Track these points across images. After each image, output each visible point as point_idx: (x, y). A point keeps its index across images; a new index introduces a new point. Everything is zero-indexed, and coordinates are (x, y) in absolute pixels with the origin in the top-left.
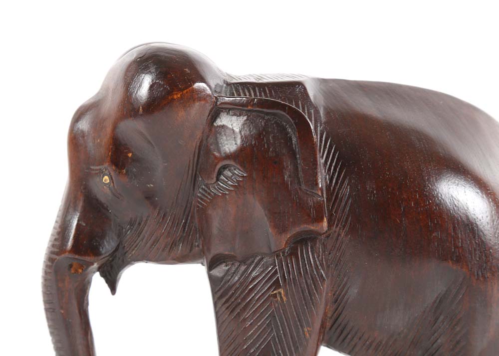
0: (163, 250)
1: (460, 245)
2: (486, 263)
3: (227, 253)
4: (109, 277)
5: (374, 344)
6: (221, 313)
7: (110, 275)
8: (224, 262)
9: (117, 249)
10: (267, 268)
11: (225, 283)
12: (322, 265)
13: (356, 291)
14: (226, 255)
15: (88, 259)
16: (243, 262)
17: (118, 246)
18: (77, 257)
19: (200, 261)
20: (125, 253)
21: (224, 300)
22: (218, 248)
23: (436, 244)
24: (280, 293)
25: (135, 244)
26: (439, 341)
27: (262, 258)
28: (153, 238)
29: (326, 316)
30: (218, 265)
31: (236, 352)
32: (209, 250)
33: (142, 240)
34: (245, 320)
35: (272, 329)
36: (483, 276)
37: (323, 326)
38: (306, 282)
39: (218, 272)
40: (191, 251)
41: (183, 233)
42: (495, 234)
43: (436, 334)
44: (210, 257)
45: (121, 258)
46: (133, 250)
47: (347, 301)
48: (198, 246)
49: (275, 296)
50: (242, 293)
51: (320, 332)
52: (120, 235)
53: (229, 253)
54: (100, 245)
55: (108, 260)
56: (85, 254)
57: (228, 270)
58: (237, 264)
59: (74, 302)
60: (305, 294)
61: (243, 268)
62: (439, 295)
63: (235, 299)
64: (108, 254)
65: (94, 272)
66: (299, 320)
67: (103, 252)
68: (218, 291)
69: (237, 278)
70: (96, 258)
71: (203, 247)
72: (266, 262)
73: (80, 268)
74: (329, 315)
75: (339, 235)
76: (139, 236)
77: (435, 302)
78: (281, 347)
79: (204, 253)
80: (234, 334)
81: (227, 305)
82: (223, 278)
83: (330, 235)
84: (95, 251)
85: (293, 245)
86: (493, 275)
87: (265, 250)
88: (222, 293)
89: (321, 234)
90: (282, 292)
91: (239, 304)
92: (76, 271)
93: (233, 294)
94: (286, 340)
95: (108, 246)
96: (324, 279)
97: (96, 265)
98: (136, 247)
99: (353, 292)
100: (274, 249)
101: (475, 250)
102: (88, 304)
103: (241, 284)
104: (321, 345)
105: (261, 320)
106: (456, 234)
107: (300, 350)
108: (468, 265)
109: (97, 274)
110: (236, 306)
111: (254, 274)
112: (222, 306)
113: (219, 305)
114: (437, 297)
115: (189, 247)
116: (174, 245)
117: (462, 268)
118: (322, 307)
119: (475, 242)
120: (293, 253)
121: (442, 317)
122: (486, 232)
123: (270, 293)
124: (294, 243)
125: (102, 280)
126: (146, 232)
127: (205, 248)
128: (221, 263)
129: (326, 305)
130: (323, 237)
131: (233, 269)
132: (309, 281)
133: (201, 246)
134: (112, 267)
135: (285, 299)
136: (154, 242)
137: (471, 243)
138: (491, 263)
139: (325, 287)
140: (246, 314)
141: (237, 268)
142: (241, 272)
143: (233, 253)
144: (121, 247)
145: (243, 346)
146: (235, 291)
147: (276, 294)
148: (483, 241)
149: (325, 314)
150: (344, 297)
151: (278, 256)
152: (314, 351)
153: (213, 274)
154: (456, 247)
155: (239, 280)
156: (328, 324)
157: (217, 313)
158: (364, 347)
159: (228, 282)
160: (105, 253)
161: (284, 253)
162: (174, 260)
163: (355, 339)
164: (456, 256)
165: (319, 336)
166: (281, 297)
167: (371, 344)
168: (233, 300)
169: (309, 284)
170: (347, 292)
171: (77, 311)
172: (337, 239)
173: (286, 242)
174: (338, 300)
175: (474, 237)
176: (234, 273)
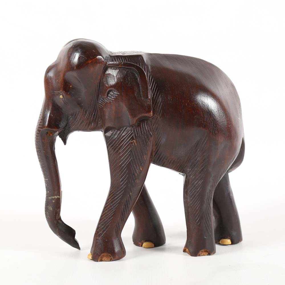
0: (86, 125)
1: (205, 120)
2: (216, 128)
3: (112, 126)
4: (63, 137)
5: (172, 162)
6: (110, 150)
7: (63, 136)
8: (111, 130)
9: (66, 126)
10: (129, 132)
11: (112, 138)
12: (150, 130)
13: (165, 140)
14: (111, 127)
15: (54, 130)
16: (118, 130)
17: (67, 124)
18: (50, 129)
19: (101, 130)
20: (70, 127)
21: (111, 145)
22: (108, 124)
23: (196, 120)
24: (134, 142)
25: (74, 123)
26: (198, 159)
27: (126, 128)
28: (81, 121)
29: (153, 151)
30: (108, 131)
31: (116, 166)
32: (104, 125)
33: (77, 122)
34: (120, 153)
35: (131, 156)
36: (215, 133)
37: (151, 154)
38: (144, 137)
39: (109, 134)
40: (97, 126)
41: (94, 118)
42: (219, 116)
43: (196, 157)
44: (105, 128)
45: (68, 129)
46: (73, 126)
47: (161, 145)
48: (100, 124)
49: (132, 143)
50: (118, 142)
51: (150, 157)
52: (68, 120)
53: (113, 126)
54: (59, 124)
55: (63, 130)
56: (54, 128)
57: (113, 133)
58: (116, 131)
59: (49, 148)
60: (144, 142)
61: (119, 132)
62: (197, 141)
63: (116, 145)
64: (62, 128)
65: (57, 136)
66: (142, 153)
67: (61, 127)
68: (108, 142)
69: (116, 136)
70: (58, 129)
71: (102, 124)
72: (128, 129)
73: (51, 134)
74: (154, 150)
75: (157, 118)
76: (75, 120)
77: (195, 144)
78: (135, 163)
79: (102, 126)
80: (115, 159)
81: (112, 147)
82: (110, 136)
83: (154, 118)
84: (57, 127)
85: (139, 122)
86: (219, 132)
87: (128, 124)
88: (110, 143)
89: (150, 118)
90: (135, 141)
91: (118, 146)
92: (50, 135)
93: (115, 143)
94: (137, 161)
95: (62, 125)
96: (151, 136)
97: (57, 133)
98: (74, 125)
99: (163, 141)
100: (131, 124)
101: (211, 122)
102: (55, 149)
103: (118, 139)
104: (151, 163)
105: (126, 153)
106: (203, 115)
107: (142, 164)
108: (208, 129)
109: (58, 136)
110: (116, 148)
111: (123, 134)
112: (111, 147)
113: (109, 148)
114: (197, 142)
115: (96, 124)
116: (90, 123)
117: (206, 130)
118: (151, 147)
119: (212, 119)
120: (139, 125)
121: (199, 150)
122: (216, 115)
123: (130, 142)
124: (140, 121)
125: (60, 139)
126: (78, 118)
127: (103, 124)
128: (110, 130)
129: (153, 146)
130: (151, 119)
131: (115, 133)
132: (145, 137)
133: (101, 124)
134: (64, 133)
135: (136, 144)
136: (82, 123)
137: (210, 119)
138: (218, 128)
139: (152, 139)
140: (120, 151)
141: (116, 132)
142: (118, 134)
143: (114, 126)
144: (68, 125)
145: (120, 163)
146: (116, 142)
147: (132, 142)
148: (214, 119)
149: (152, 150)
150: (160, 142)
151: (133, 127)
152: (148, 165)
153: (106, 135)
154: (204, 121)
155: (117, 136)
156: (154, 154)
157: (108, 151)
158: (168, 163)
159: (113, 138)
160: (62, 127)
161: (135, 125)
162: (90, 129)
163: (164, 160)
164: (204, 125)
165: (150, 159)
166: (134, 144)
167: (171, 162)
168: (115, 145)
169: (145, 138)
170: (161, 140)
171: (50, 152)
172: (157, 119)
173: (136, 121)
174: (157, 144)
175: (211, 117)
176: (115, 134)
